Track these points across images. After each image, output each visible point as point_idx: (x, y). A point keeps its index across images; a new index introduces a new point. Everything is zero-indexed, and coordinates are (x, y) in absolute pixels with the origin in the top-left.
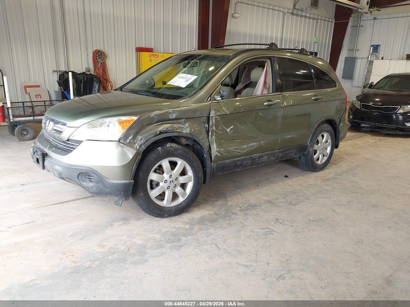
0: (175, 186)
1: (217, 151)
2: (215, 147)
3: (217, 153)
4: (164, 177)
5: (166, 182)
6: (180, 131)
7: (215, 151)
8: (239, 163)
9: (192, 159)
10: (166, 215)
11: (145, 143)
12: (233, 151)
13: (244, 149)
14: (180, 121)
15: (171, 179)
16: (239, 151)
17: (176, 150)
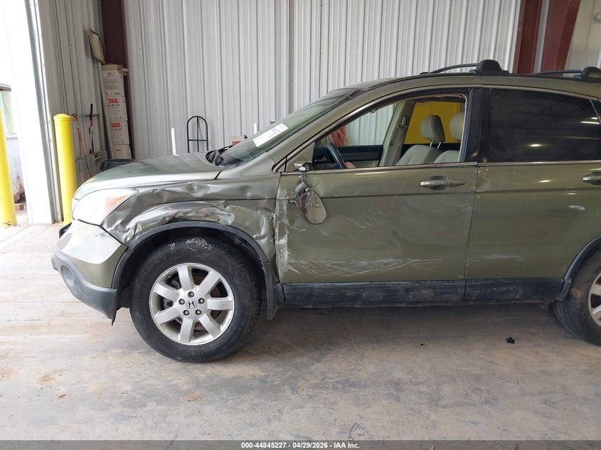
0: (198, 313)
1: (291, 264)
2: (287, 256)
3: (290, 268)
4: (178, 294)
5: (182, 302)
6: (213, 220)
7: (285, 263)
8: (350, 293)
9: (230, 270)
10: (178, 358)
11: (141, 233)
12: (330, 268)
13: (362, 268)
14: (214, 203)
15: (191, 300)
16: (346, 270)
17: (201, 251)
